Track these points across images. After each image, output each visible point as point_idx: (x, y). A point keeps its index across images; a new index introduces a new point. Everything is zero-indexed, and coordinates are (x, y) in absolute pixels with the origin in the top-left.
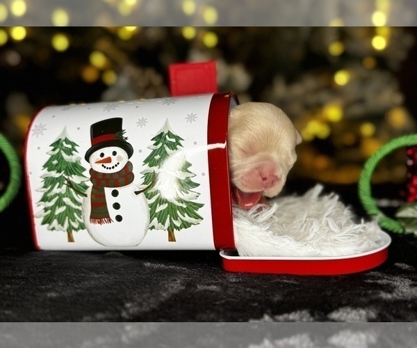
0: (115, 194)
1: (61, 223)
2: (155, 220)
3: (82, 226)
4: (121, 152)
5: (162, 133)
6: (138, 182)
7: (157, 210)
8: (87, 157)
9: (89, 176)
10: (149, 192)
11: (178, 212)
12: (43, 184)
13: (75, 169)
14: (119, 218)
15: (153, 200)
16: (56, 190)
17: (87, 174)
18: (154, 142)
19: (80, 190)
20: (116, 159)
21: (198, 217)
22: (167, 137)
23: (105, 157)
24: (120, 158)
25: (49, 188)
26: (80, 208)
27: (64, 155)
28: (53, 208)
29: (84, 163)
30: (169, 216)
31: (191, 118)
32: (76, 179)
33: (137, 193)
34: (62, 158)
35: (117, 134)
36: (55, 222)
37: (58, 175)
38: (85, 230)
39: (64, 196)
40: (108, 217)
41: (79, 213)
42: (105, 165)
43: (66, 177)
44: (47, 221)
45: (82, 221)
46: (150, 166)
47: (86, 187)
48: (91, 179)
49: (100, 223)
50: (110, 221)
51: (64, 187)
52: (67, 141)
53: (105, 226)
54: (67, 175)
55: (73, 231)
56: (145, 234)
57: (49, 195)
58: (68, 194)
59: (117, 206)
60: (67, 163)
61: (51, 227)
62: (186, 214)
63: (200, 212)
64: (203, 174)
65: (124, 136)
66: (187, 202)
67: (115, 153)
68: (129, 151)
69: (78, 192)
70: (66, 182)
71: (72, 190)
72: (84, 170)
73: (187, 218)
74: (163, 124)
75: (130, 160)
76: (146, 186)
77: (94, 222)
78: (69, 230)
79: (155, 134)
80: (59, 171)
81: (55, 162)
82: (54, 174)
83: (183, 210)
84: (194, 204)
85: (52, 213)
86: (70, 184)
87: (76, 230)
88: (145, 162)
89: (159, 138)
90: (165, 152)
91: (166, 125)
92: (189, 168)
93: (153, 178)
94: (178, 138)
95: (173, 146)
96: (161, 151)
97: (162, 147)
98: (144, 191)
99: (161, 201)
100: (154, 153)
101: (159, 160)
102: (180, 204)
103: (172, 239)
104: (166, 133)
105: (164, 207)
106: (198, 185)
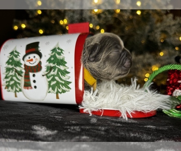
0: (34, 76)
1: (12, 88)
2: (51, 88)
3: (20, 90)
4: (37, 56)
5: (55, 48)
6: (44, 70)
7: (52, 84)
8: (23, 59)
10: (48, 75)
11: (61, 85)
12: (5, 71)
13: (18, 64)
14: (35, 87)
15: (50, 79)
16: (11, 74)
17: (23, 66)
18: (52, 52)
19: (20, 73)
20: (34, 59)
21: (69, 88)
22: (57, 50)
23: (31, 59)
24: (36, 59)
25: (8, 72)
28: (9, 82)
29: (22, 62)
30: (56, 87)
31: (69, 41)
32: (18, 69)
33: (43, 75)
34: (13, 59)
35: (36, 48)
36: (10, 88)
37: (12, 67)
38: (22, 92)
40: (31, 86)
41: (19, 84)
42: (30, 62)
43: (15, 68)
45: (20, 88)
46: (49, 63)
47: (22, 72)
48: (25, 69)
49: (28, 89)
50: (32, 88)
51: (14, 72)
52: (16, 52)
53: (30, 90)
54: (15, 66)
56: (46, 95)
57: (8, 76)
58: (15, 76)
59: (34, 81)
60: (15, 61)
61: (9, 90)
62: (64, 87)
63: (70, 85)
64: (72, 68)
65: (39, 49)
66: (64, 81)
67: (34, 57)
68: (40, 55)
69: (19, 75)
70: (15, 70)
71: (17, 74)
72: (21, 64)
75: (41, 60)
76: (47, 73)
77: (26, 89)
78: (16, 91)
79: (52, 48)
80: (12, 65)
81: (11, 61)
82: (10, 66)
83: (62, 84)
84: (68, 82)
85: (9, 84)
87: (18, 92)
88: (47, 61)
89: (54, 50)
90: (56, 57)
91: (58, 44)
92: (66, 65)
93: (50, 69)
94: (62, 50)
95: (59, 54)
96: (54, 56)
97: (55, 54)
98: (46, 75)
99: (53, 79)
100: (51, 57)
101: (53, 60)
102: (61, 82)
103: (58, 98)
104: (57, 48)
105: (55, 82)
106: (69, 72)
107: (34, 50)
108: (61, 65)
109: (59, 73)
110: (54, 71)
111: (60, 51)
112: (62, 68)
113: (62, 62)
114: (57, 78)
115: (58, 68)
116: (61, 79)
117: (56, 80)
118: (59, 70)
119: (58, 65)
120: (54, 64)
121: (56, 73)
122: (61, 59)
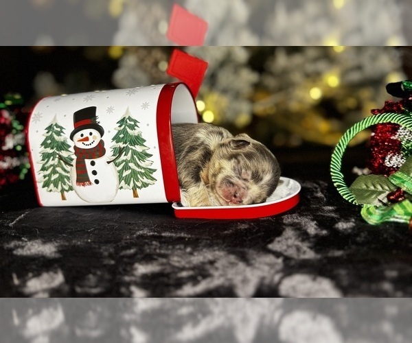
0: (93, 163)
1: (56, 186)
2: (123, 182)
3: (71, 188)
4: (95, 132)
5: (124, 118)
6: (109, 154)
7: (124, 175)
8: (72, 137)
9: (74, 151)
10: (117, 161)
11: (139, 175)
12: (41, 158)
13: (63, 146)
14: (97, 182)
15: (120, 167)
16: (51, 162)
17: (72, 149)
18: (119, 124)
19: (67, 161)
20: (93, 138)
21: (153, 179)
22: (128, 120)
23: (84, 137)
24: (95, 137)
25: (46, 160)
26: (68, 175)
27: (55, 136)
28: (49, 176)
29: (69, 142)
30: (132, 179)
31: (145, 106)
32: (64, 154)
33: (109, 163)
34: (54, 138)
35: (93, 119)
36: (52, 186)
37: (51, 151)
38: (73, 191)
39: (57, 166)
40: (89, 181)
41: (68, 178)
42: (85, 142)
43: (58, 152)
44: (46, 185)
45: (70, 184)
46: (117, 142)
47: (72, 160)
48: (75, 154)
49: (83, 185)
50: (90, 183)
51: (57, 159)
52: (57, 126)
53: (87, 187)
54: (58, 150)
55: (65, 192)
56: (116, 193)
57: (46, 166)
58: (59, 165)
59: (94, 173)
60: (58, 142)
61: (49, 189)
62: (144, 177)
63: (154, 175)
64: (155, 147)
65: (97, 120)
66: (144, 168)
67: (91, 134)
68: (101, 132)
69: (66, 163)
70: (57, 156)
71: (62, 161)
72: (70, 147)
73: (145, 180)
74: (125, 111)
75: (103, 138)
76: (114, 157)
77: (79, 185)
78: (63, 191)
79: (119, 119)
80: (52, 148)
81: (49, 142)
82: (49, 150)
83: (142, 174)
84: (150, 169)
85: (49, 179)
86: (61, 158)
87: (67, 191)
88: (113, 139)
89: (122, 122)
90: (127, 132)
91: (127, 111)
92: (144, 144)
93: (119, 152)
94: (135, 121)
95: (132, 128)
96: (124, 131)
97: (125, 128)
98: (113, 161)
99: (126, 168)
100: (119, 132)
101: (123, 138)
102: (140, 170)
103: (136, 195)
104: (127, 117)
105: (129, 172)
106: (151, 155)
107: (89, 122)
108: (137, 145)
109: (135, 156)
110: (125, 155)
111: (132, 123)
112: (139, 149)
113: (138, 140)
114: (131, 165)
115: (132, 149)
116: (139, 166)
117: (130, 168)
118: (134, 152)
119: (132, 145)
120: (126, 143)
121: (129, 157)
122: (135, 136)
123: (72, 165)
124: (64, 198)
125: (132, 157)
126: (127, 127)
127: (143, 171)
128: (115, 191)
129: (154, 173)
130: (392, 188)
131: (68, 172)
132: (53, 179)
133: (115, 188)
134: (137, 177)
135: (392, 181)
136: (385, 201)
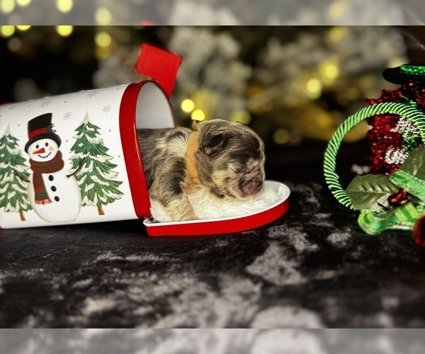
0: (51, 178)
1: (14, 205)
2: (86, 198)
3: (30, 207)
4: (51, 143)
5: (83, 124)
6: (68, 167)
7: (86, 190)
8: (26, 150)
9: (30, 165)
10: (78, 175)
11: (103, 190)
13: (18, 160)
14: (57, 199)
15: (82, 181)
16: (6, 179)
17: (27, 163)
18: (77, 132)
19: (24, 177)
20: (48, 149)
21: (119, 193)
22: (87, 127)
23: (40, 148)
24: (51, 149)
26: (26, 192)
27: (9, 149)
28: (6, 194)
29: (24, 155)
30: (96, 194)
31: (106, 109)
32: (20, 169)
33: (68, 176)
34: (7, 152)
35: (48, 128)
36: (9, 205)
37: (6, 166)
38: (33, 210)
39: (12, 183)
40: (48, 198)
41: (26, 196)
42: (40, 154)
43: (12, 167)
44: (3, 204)
45: (29, 203)
46: (76, 153)
47: (28, 175)
48: (32, 168)
49: (43, 203)
50: (50, 201)
51: (12, 175)
52: (10, 137)
53: (47, 205)
54: (13, 165)
55: (24, 212)
56: (80, 210)
57: (1, 183)
58: (15, 181)
59: (54, 189)
60: (12, 155)
61: (7, 209)
62: (109, 191)
63: (120, 188)
64: (119, 156)
65: (53, 129)
66: (109, 181)
67: (47, 144)
68: (58, 142)
69: (22, 179)
70: (13, 171)
71: (18, 177)
72: (25, 160)
73: (111, 195)
74: (84, 116)
75: (60, 149)
76: (75, 170)
77: (38, 203)
78: (21, 210)
79: (78, 125)
80: (6, 163)
81: (3, 155)
82: (3, 165)
83: (107, 188)
84: (115, 182)
85: (6, 198)
86: (16, 173)
87: (26, 210)
88: (72, 149)
89: (81, 129)
90: (87, 140)
91: (87, 117)
92: (107, 153)
93: (79, 163)
94: (96, 127)
95: (92, 135)
96: (83, 140)
97: (84, 136)
98: (74, 174)
99: (88, 181)
100: (78, 141)
101: (83, 147)
102: (104, 183)
103: (101, 213)
104: (86, 123)
105: (92, 186)
106: (116, 166)
107: (44, 130)
108: (99, 154)
109: (98, 168)
110: (86, 167)
111: (92, 130)
112: (101, 159)
113: (100, 149)
114: (94, 178)
115: (93, 159)
116: (102, 179)
117: (93, 182)
118: (97, 163)
119: (93, 155)
120: (86, 153)
121: (90, 168)
122: (96, 144)
123: (28, 181)
124: (23, 219)
125: (94, 169)
126: (86, 135)
127: (107, 184)
128: (78, 209)
129: (120, 186)
130: (394, 189)
131: (25, 189)
132: (9, 197)
133: (78, 205)
134: (102, 191)
135: (392, 181)
136: (386, 204)
